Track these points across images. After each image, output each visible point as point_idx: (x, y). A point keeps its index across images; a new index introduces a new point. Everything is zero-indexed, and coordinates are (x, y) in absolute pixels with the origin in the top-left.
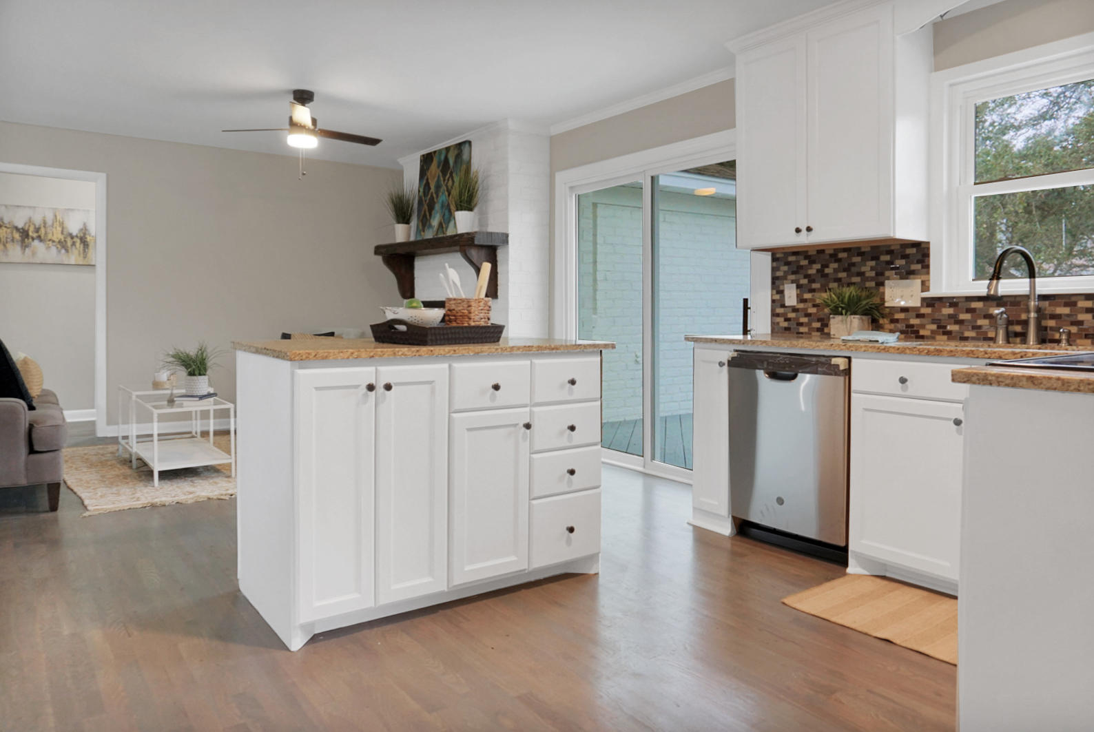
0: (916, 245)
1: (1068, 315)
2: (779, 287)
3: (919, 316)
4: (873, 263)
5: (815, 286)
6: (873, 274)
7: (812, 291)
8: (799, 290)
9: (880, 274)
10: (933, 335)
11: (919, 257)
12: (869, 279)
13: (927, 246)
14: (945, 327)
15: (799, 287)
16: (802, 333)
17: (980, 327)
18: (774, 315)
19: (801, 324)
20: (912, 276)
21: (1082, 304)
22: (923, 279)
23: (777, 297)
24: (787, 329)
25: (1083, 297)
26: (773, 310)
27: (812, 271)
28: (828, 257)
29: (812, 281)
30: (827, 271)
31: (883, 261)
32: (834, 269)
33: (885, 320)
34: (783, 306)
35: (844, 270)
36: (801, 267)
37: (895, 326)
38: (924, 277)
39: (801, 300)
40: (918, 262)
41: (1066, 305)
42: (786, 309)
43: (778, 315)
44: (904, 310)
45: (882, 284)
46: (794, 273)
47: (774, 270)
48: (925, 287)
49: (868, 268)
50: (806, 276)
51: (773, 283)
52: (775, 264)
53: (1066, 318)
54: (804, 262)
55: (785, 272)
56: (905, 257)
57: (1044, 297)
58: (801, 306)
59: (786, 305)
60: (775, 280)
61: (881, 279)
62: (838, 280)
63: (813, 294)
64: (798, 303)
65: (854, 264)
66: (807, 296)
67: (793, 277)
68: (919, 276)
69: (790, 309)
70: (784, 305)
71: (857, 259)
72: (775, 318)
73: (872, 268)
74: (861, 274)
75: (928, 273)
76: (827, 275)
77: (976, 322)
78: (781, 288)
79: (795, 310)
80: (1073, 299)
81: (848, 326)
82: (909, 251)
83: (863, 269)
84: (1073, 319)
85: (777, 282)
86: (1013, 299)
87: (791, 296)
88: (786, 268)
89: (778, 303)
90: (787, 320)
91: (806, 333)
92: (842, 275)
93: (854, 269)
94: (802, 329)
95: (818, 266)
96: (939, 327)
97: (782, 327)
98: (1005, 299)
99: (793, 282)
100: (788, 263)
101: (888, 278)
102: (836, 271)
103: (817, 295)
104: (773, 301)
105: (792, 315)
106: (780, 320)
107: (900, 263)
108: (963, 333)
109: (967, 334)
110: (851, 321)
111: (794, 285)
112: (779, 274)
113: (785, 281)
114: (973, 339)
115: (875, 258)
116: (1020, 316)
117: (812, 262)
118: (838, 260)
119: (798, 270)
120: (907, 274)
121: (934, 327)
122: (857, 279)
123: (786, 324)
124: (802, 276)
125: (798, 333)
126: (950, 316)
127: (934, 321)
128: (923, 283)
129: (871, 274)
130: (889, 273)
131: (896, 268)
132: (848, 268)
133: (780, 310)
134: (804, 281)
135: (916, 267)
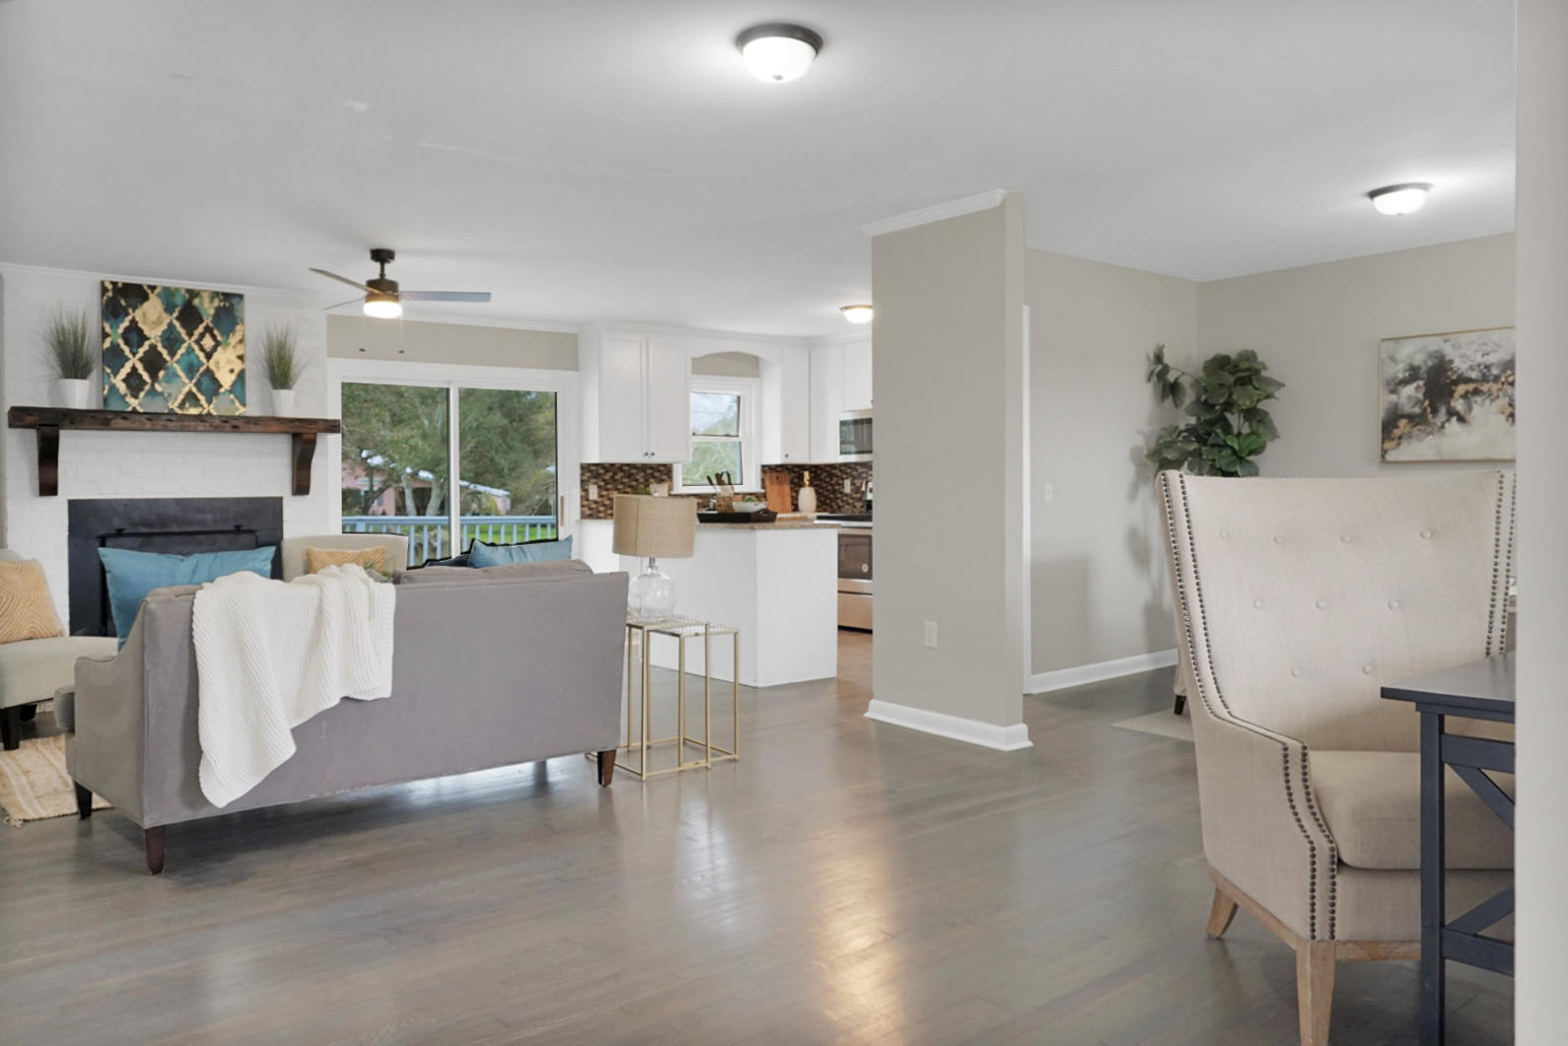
0: (664, 465)
2: (584, 487)
4: (642, 474)
5: (609, 486)
7: (607, 490)
8: (598, 489)
9: (647, 480)
11: (667, 472)
12: (641, 483)
13: (671, 466)
15: (599, 487)
16: (601, 518)
18: (582, 506)
19: (599, 512)
20: (663, 482)
23: (583, 494)
24: (591, 516)
26: (582, 503)
27: (607, 477)
28: (617, 469)
29: (607, 483)
30: (617, 477)
31: (648, 475)
34: (587, 500)
35: (626, 477)
36: (599, 474)
38: (669, 482)
39: (600, 496)
40: (667, 475)
42: (589, 502)
43: (584, 506)
45: (648, 486)
46: (595, 477)
47: (582, 475)
48: (670, 488)
49: (640, 476)
50: (604, 480)
51: (581, 484)
52: (582, 471)
54: (602, 471)
55: (588, 477)
56: (660, 471)
58: (600, 500)
59: (590, 499)
60: (582, 481)
61: (648, 483)
62: (623, 483)
64: (598, 498)
65: (632, 474)
66: (604, 493)
67: (594, 480)
68: (666, 482)
69: (592, 502)
71: (634, 471)
72: (582, 508)
73: (643, 478)
74: (637, 480)
75: (672, 481)
76: (616, 480)
78: (586, 487)
79: (596, 502)
82: (662, 468)
83: (637, 477)
85: (584, 484)
87: (593, 493)
88: (588, 474)
89: (585, 498)
90: (590, 509)
92: (626, 480)
93: (633, 477)
94: (601, 515)
95: (610, 474)
99: (595, 483)
100: (590, 471)
101: (651, 483)
102: (622, 478)
103: (610, 492)
104: (581, 497)
105: (593, 506)
106: (586, 509)
107: (657, 474)
111: (596, 486)
112: (585, 478)
113: (588, 483)
115: (645, 471)
117: (607, 471)
118: (622, 471)
119: (597, 476)
120: (661, 481)
122: (634, 483)
123: (588, 512)
124: (600, 480)
129: (642, 480)
130: (652, 480)
131: (655, 477)
132: (629, 476)
133: (585, 503)
134: (602, 484)
135: (664, 477)
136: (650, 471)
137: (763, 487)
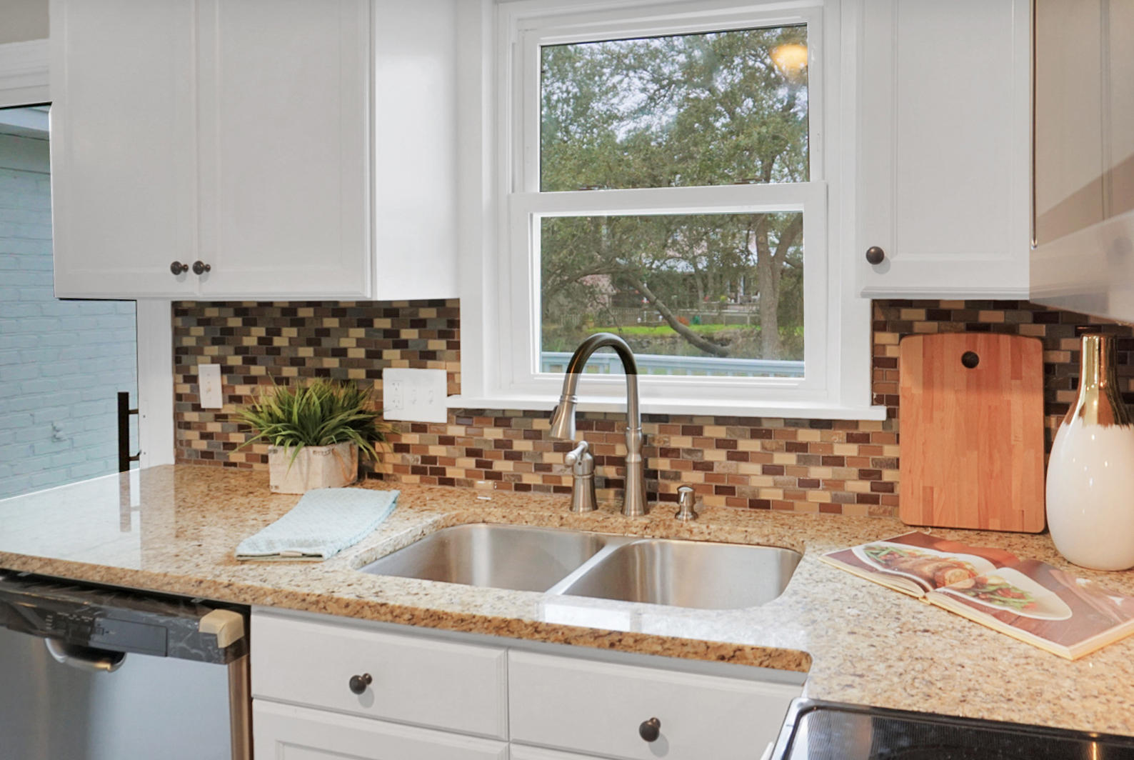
0: (436, 302)
1: (689, 451)
2: (188, 368)
3: (446, 441)
4: (360, 332)
5: (257, 370)
6: (360, 353)
7: (251, 380)
8: (225, 377)
9: (374, 355)
10: (469, 479)
11: (443, 326)
12: (356, 363)
13: (456, 306)
14: (489, 465)
15: (226, 370)
16: (234, 464)
17: (548, 467)
18: (181, 424)
19: (230, 446)
20: (430, 363)
21: (712, 432)
22: (450, 370)
23: (185, 389)
24: (207, 455)
25: (712, 421)
26: (177, 415)
27: (250, 341)
28: (278, 315)
29: (250, 361)
30: (277, 342)
31: (378, 330)
32: (290, 339)
33: (385, 445)
34: (197, 408)
35: (309, 343)
36: (229, 331)
37: (403, 458)
38: (451, 366)
39: (231, 398)
40: (442, 335)
41: (686, 431)
42: (202, 413)
43: (188, 426)
44: (419, 428)
45: (379, 375)
46: (215, 342)
47: (178, 333)
48: (453, 387)
49: (352, 341)
50: (240, 350)
51: (177, 360)
52: (179, 321)
53: (686, 456)
54: (235, 322)
55: (199, 339)
56: (418, 324)
57: (651, 418)
58: (231, 409)
59: (203, 406)
60: (179, 354)
61: (376, 364)
62: (297, 362)
63: (253, 386)
64: (224, 403)
65: (326, 332)
66: (243, 390)
67: (214, 350)
68: (443, 363)
69: (211, 415)
70: (200, 405)
71: (331, 323)
72: (182, 431)
73: (360, 342)
74: (340, 353)
75: (458, 358)
76: (277, 351)
77: (541, 455)
78: (193, 373)
79: (220, 417)
80: (697, 422)
81: (305, 469)
82: (425, 313)
83: (344, 343)
84: (696, 458)
85: (185, 358)
86: (602, 417)
87: (211, 388)
88: (200, 331)
89: (185, 402)
90: (206, 436)
91: (242, 465)
92: (306, 352)
93: (327, 343)
94: (235, 456)
95: (259, 331)
96: (479, 464)
97: (196, 451)
98: (588, 417)
99: (214, 361)
100: (204, 322)
101: (389, 365)
102: (293, 343)
103: (260, 388)
104: (178, 397)
105: (214, 427)
106: (193, 435)
107: (408, 334)
108: (520, 478)
109: (528, 479)
110: (309, 459)
111: (217, 366)
112: (188, 342)
113: (200, 358)
114: (538, 488)
115: (366, 323)
116: (614, 450)
117: (249, 324)
118: (299, 323)
119: (224, 336)
120: (423, 358)
121: (471, 463)
122: (332, 363)
123: (203, 445)
124: (231, 349)
125: (228, 464)
126: (498, 444)
127: (470, 453)
128: (451, 376)
129: (358, 353)
130: (390, 354)
131: (402, 345)
132: (315, 339)
133: (191, 416)
134: (235, 361)
135: (437, 345)
136: (383, 323)
137: (886, 397)
